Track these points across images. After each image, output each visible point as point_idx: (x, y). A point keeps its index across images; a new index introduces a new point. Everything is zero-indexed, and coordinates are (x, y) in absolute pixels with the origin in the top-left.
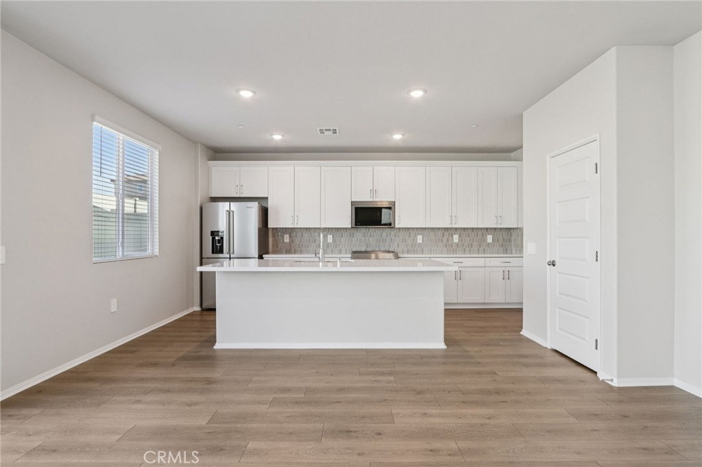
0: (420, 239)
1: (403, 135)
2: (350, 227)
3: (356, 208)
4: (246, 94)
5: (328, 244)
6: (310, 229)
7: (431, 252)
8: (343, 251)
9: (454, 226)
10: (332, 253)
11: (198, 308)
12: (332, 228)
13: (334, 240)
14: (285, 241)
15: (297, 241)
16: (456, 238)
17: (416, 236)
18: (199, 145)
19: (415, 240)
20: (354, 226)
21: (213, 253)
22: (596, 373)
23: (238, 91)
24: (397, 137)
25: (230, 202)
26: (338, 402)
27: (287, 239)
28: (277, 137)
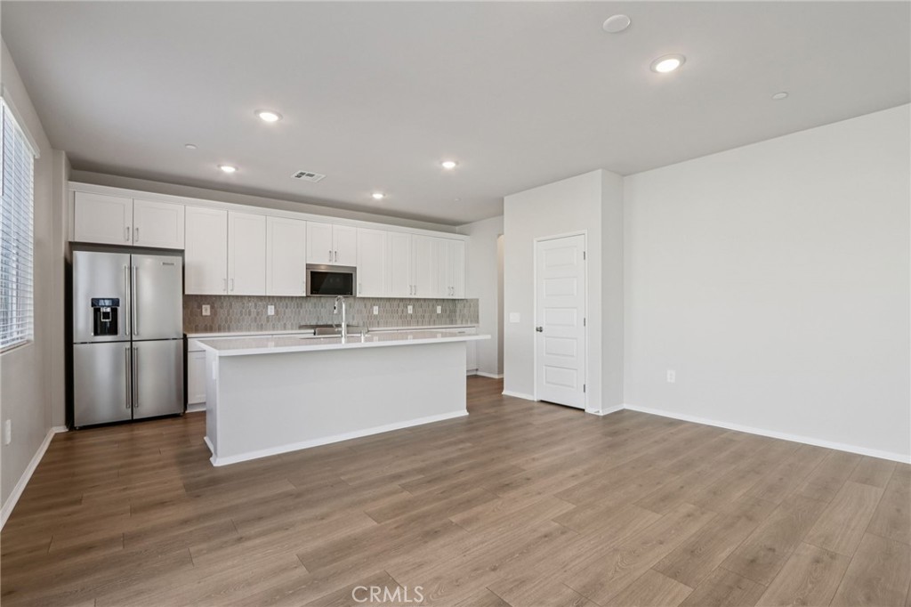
0: (376, 310)
1: (384, 195)
2: (304, 295)
3: (312, 272)
4: (269, 117)
5: (268, 317)
6: (242, 297)
7: (386, 324)
8: (289, 326)
9: (413, 296)
10: (274, 329)
11: (62, 429)
12: (273, 297)
13: (277, 312)
14: (204, 314)
15: (222, 313)
16: (410, 309)
17: (372, 307)
18: (64, 152)
19: (371, 311)
20: (309, 294)
21: (96, 333)
22: (584, 410)
23: (257, 112)
24: (378, 196)
25: (131, 253)
26: (461, 471)
27: (206, 310)
28: (228, 170)
